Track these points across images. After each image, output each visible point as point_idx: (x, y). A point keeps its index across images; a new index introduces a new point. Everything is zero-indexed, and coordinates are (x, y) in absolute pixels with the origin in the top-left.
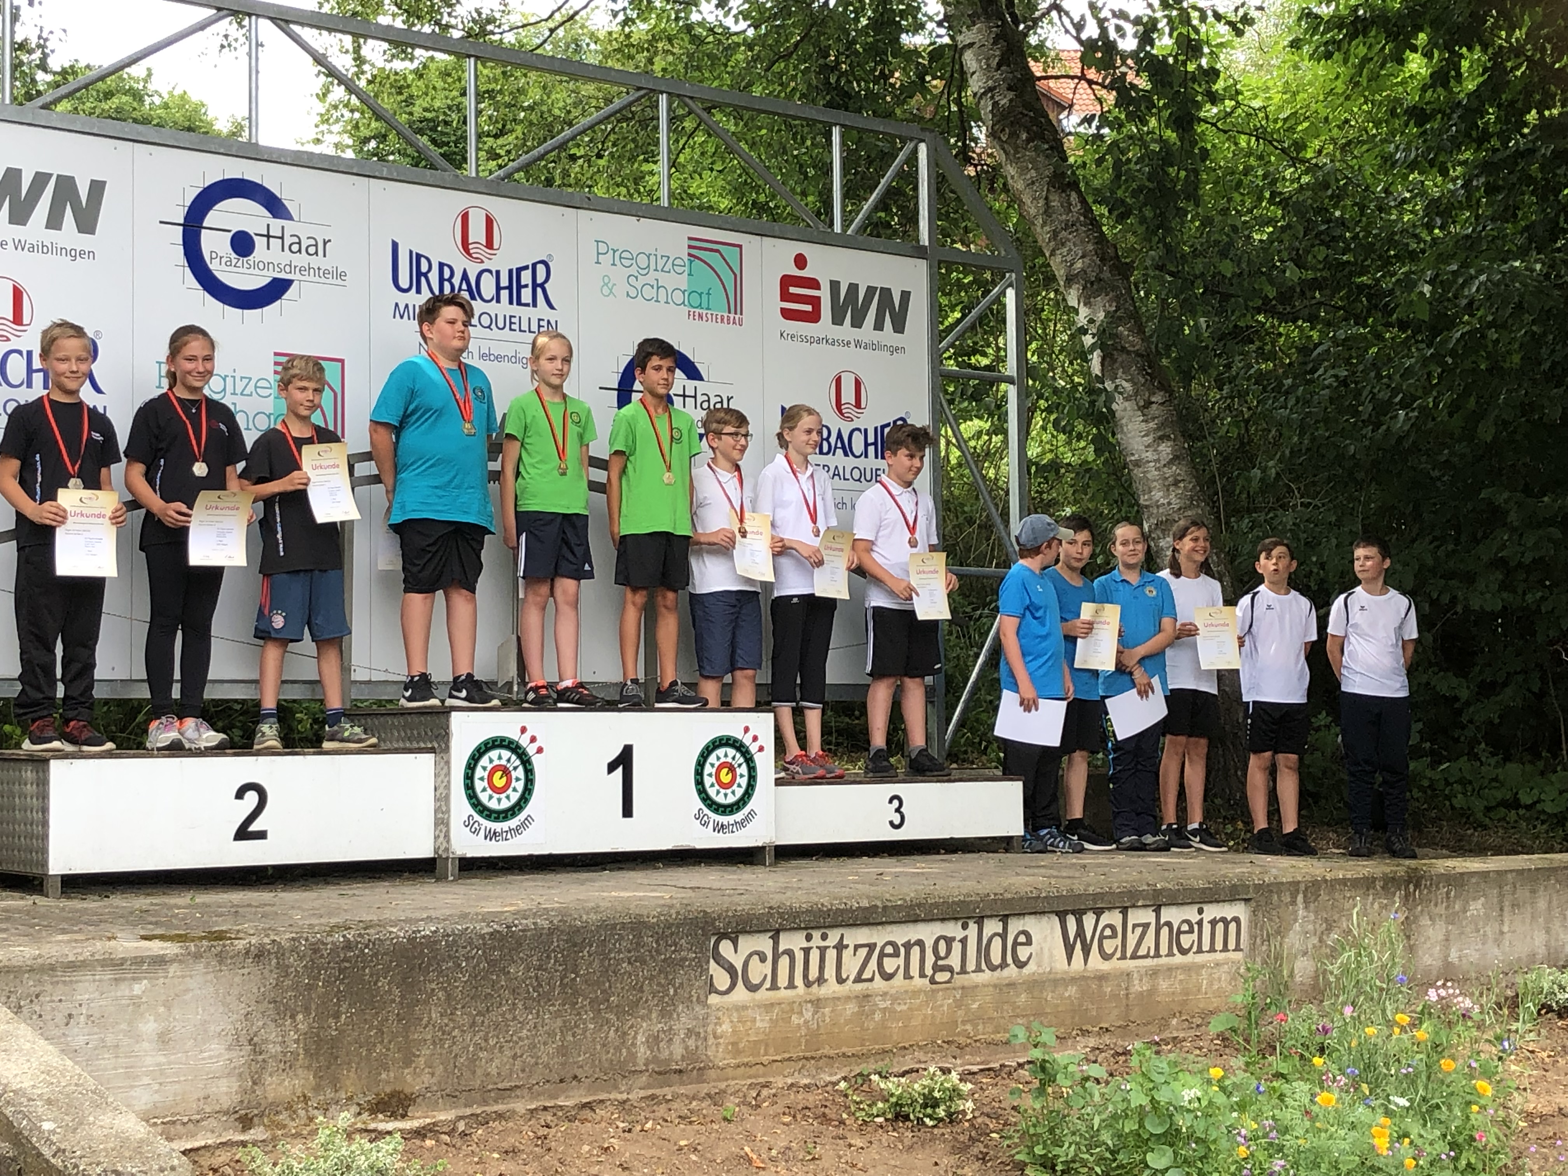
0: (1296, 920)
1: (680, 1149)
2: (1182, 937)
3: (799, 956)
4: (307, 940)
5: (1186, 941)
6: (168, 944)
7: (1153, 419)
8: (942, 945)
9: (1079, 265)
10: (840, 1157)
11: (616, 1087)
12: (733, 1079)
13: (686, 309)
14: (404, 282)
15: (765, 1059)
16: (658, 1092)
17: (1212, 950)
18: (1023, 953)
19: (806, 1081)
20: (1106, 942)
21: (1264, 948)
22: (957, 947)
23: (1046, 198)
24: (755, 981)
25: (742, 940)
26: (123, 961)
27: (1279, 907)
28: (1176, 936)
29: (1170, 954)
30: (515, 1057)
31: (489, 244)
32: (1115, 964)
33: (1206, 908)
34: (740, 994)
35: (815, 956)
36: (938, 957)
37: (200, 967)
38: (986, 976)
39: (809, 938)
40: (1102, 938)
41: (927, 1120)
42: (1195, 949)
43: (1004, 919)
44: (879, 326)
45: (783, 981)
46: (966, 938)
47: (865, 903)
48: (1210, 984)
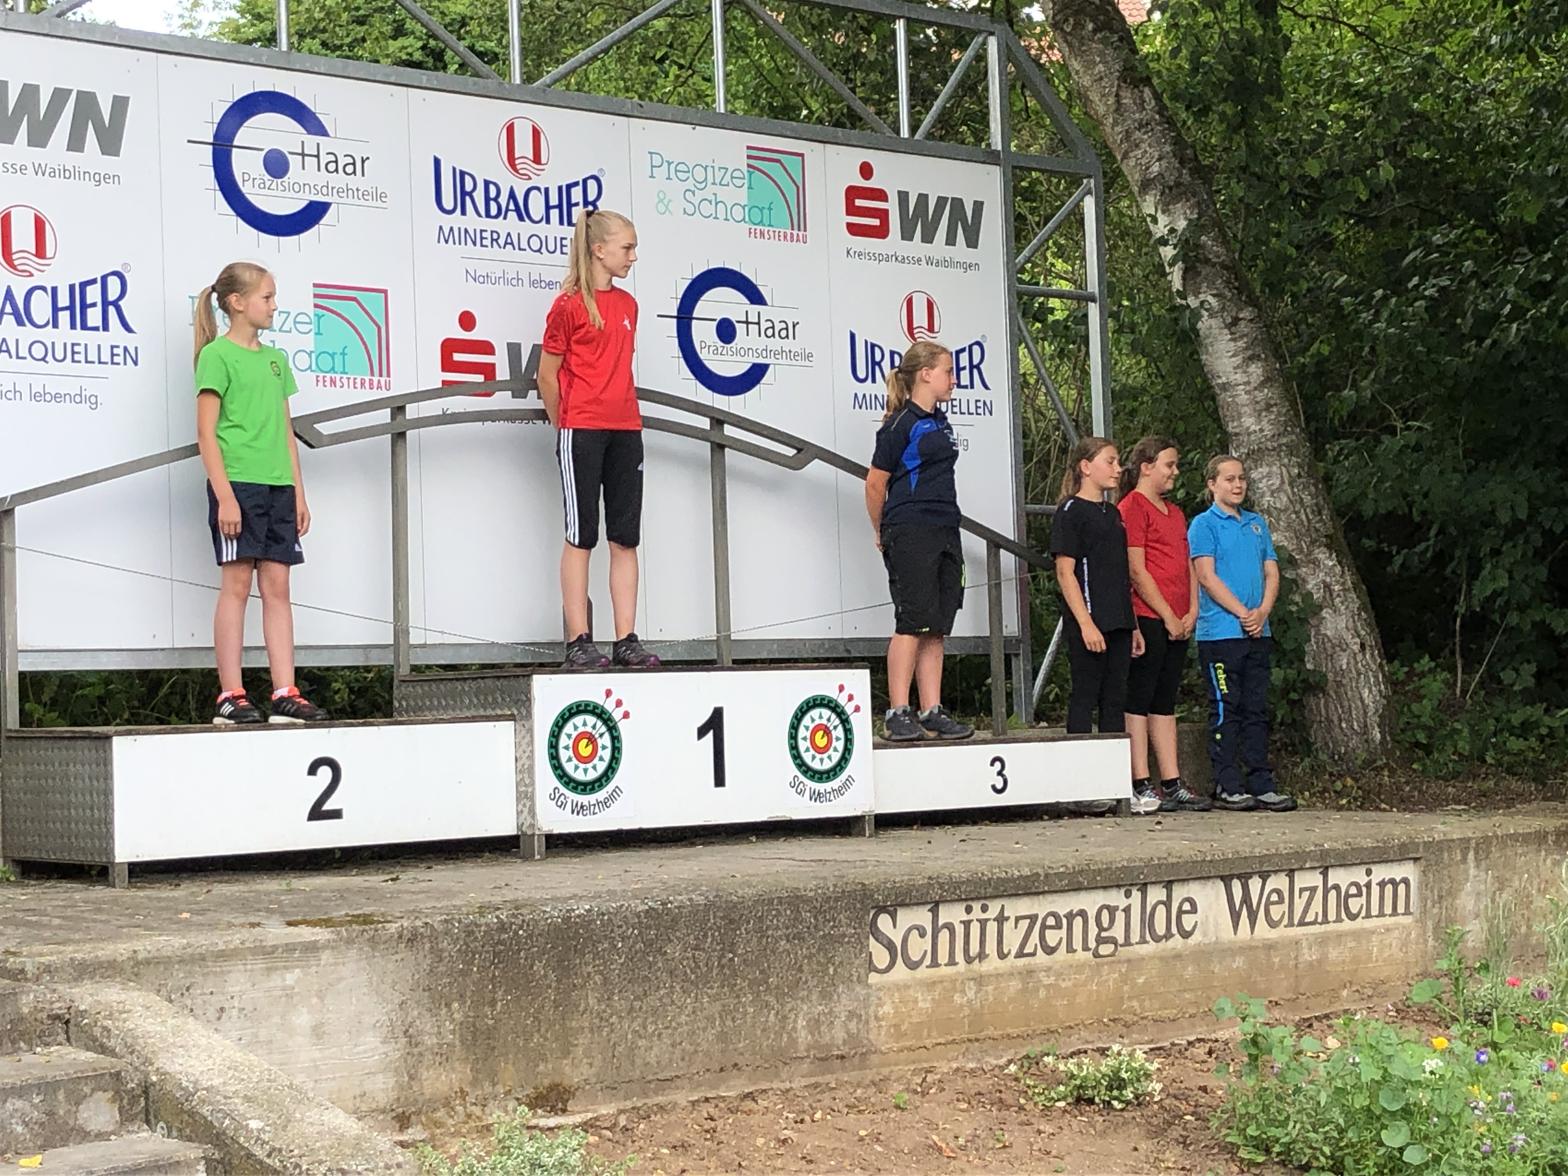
0: (1467, 880)
1: (862, 1139)
2: (1350, 900)
3: (960, 930)
4: (460, 922)
5: (1355, 905)
6: (317, 929)
7: (1242, 337)
8: (1105, 914)
9: (1155, 168)
10: (1031, 1145)
11: (777, 1075)
12: (896, 1064)
13: (748, 226)
14: (448, 204)
15: (928, 1043)
16: (820, 1079)
17: (1381, 914)
18: (1188, 921)
19: (971, 1065)
20: (1272, 908)
21: (1436, 911)
22: (1120, 916)
23: (1117, 95)
24: (915, 958)
25: (901, 913)
26: (275, 948)
27: (1450, 865)
28: (1343, 902)
29: (1339, 920)
30: (673, 1045)
31: (537, 159)
32: (1282, 932)
33: (1374, 868)
34: (900, 971)
35: (975, 929)
36: (1101, 929)
37: (353, 953)
38: (1151, 947)
39: (969, 910)
40: (1269, 903)
41: (1115, 1103)
42: (1363, 913)
43: (1169, 885)
44: (951, 241)
45: (943, 957)
46: (1129, 907)
47: (1026, 872)
48: (1381, 951)
